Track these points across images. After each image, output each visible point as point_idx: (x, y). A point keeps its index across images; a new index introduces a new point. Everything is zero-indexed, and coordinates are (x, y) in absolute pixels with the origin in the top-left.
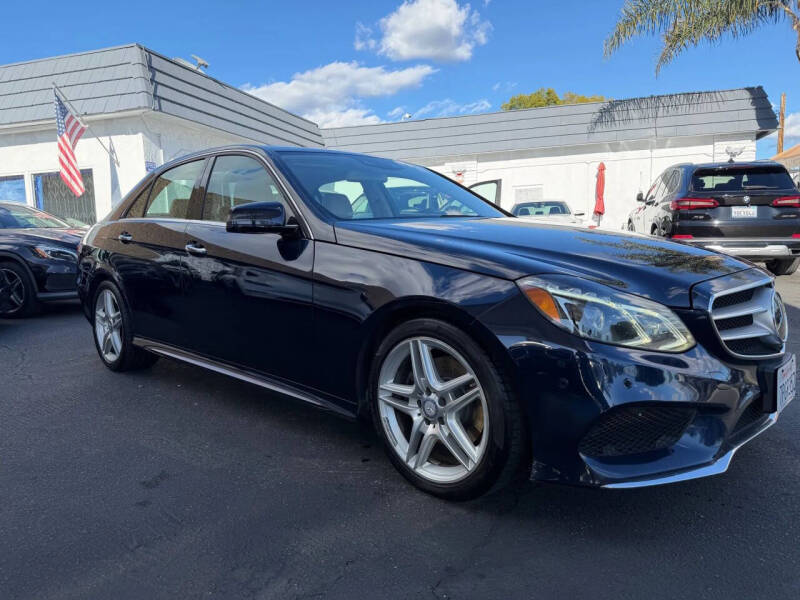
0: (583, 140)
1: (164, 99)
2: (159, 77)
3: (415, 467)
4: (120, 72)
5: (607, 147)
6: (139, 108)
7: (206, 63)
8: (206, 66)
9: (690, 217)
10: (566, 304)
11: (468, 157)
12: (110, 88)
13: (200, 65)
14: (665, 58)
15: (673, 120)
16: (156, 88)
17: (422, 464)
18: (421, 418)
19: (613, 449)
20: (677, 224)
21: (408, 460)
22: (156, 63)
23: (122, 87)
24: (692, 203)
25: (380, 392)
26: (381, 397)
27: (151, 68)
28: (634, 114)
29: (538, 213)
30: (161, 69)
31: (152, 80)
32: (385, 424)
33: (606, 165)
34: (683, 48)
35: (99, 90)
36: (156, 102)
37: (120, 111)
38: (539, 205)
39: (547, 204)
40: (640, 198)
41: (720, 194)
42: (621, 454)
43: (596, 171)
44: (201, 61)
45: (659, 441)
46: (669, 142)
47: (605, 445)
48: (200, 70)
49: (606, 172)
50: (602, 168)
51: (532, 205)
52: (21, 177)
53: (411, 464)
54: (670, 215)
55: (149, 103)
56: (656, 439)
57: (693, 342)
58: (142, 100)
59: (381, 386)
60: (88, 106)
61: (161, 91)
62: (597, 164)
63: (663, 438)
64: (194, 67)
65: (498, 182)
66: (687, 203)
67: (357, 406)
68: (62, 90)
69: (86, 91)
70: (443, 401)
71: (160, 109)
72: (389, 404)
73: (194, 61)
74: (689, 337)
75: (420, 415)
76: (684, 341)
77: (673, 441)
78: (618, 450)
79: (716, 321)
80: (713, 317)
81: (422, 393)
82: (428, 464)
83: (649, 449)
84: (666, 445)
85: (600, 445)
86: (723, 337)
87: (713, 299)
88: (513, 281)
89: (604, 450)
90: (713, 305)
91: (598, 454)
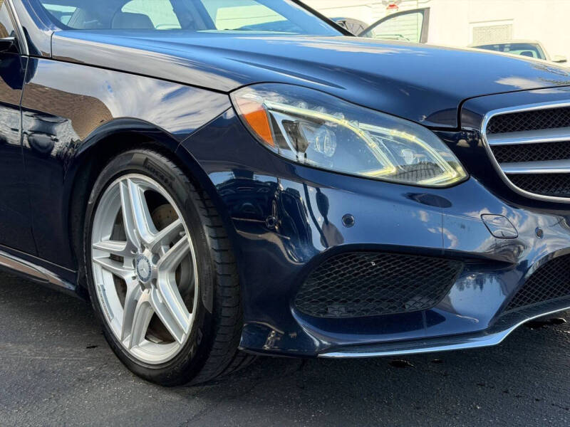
3: (130, 347)
10: (284, 122)
17: (137, 343)
18: (136, 282)
19: (343, 309)
21: (123, 339)
25: (94, 252)
26: (94, 258)
32: (99, 293)
42: (352, 315)
45: (411, 303)
47: (330, 303)
53: (126, 344)
56: (406, 301)
57: (464, 175)
59: (94, 244)
63: (417, 299)
67: (76, 274)
70: (156, 256)
72: (104, 268)
74: (460, 169)
75: (134, 278)
76: (451, 173)
77: (430, 303)
78: (349, 312)
79: (493, 147)
80: (488, 141)
81: (135, 250)
82: (146, 341)
83: (393, 312)
84: (420, 309)
85: (323, 303)
86: (504, 170)
87: (487, 118)
88: (228, 93)
89: (330, 310)
90: (489, 125)
91: (322, 315)
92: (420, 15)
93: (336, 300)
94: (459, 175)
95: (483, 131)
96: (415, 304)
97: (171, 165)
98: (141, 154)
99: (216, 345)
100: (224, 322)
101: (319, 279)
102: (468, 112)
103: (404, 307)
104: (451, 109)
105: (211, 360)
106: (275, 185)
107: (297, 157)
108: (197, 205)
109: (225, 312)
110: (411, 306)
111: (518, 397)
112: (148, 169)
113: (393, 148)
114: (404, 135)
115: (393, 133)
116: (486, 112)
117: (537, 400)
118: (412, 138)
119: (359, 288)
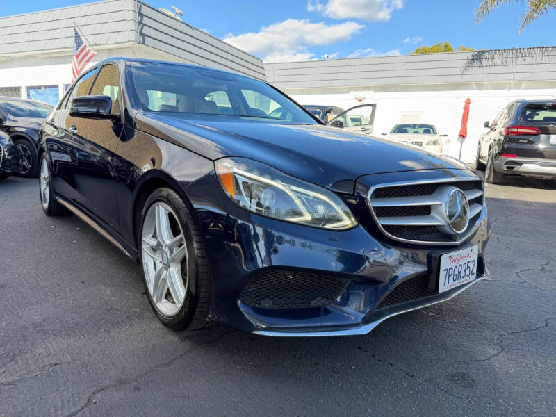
0: (458, 80)
1: (147, 36)
2: (145, 21)
3: (157, 302)
4: (119, 16)
5: (474, 86)
6: (129, 41)
7: (181, 13)
8: (181, 15)
9: (517, 141)
10: (244, 183)
11: (369, 88)
12: (113, 27)
13: (177, 14)
14: (529, 19)
15: (528, 68)
16: (142, 28)
17: (161, 300)
18: (161, 265)
19: (271, 303)
20: (506, 146)
21: (153, 296)
22: (145, 10)
23: (120, 26)
24: (520, 130)
25: (143, 243)
26: (143, 247)
27: (140, 14)
28: (499, 62)
29: (415, 133)
30: (147, 15)
31: (140, 23)
32: (145, 267)
33: (471, 99)
34: (544, 11)
35: (105, 28)
36: (142, 38)
37: (117, 43)
38: (414, 126)
39: (421, 126)
40: (486, 125)
41: (547, 124)
42: (276, 307)
43: (463, 104)
44: (178, 10)
45: (315, 301)
46: (523, 85)
47: (263, 298)
48: (177, 17)
49: (471, 105)
50: (468, 102)
51: (409, 126)
52: (56, 86)
53: (155, 299)
54: (502, 138)
55: (136, 38)
58: (132, 36)
59: (143, 239)
60: (98, 39)
61: (146, 31)
62: (465, 99)
63: (319, 299)
64: (173, 15)
65: (373, 106)
66: (515, 130)
68: (80, 28)
69: (98, 29)
70: (171, 252)
71: (144, 43)
72: (147, 253)
73: (173, 10)
74: (353, 219)
75: (161, 262)
76: (348, 222)
77: (327, 303)
78: (275, 304)
79: (374, 208)
80: (372, 204)
81: (162, 247)
82: (165, 300)
83: (303, 306)
84: (321, 305)
85: (259, 298)
86: (381, 222)
87: (373, 189)
88: (214, 161)
89: (262, 303)
90: (374, 192)
91: (257, 305)
92: (371, 107)
93: (267, 297)
94: (352, 223)
95: (369, 197)
96: (317, 302)
97: (180, 200)
98: (167, 191)
99: (196, 313)
100: (202, 300)
101: (256, 284)
102: (361, 184)
103: (310, 303)
104: (351, 180)
105: (194, 321)
106: (236, 221)
107: (250, 206)
108: (191, 227)
109: (202, 295)
110: (314, 303)
111: (380, 361)
112: (168, 200)
113: (311, 204)
114: (319, 196)
115: (313, 194)
116: (372, 185)
117: (391, 365)
118: (324, 198)
119: (282, 291)
